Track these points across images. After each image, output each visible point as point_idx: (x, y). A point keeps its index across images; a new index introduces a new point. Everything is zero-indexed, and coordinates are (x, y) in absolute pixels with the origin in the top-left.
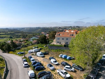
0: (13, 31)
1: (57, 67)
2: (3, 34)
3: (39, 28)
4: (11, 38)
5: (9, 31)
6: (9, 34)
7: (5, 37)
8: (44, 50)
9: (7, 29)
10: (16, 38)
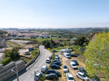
0: (63, 31)
1: (73, 71)
2: (55, 34)
3: (90, 29)
4: (60, 37)
5: (60, 31)
6: (59, 34)
7: (55, 36)
8: (76, 52)
9: (59, 29)
10: (64, 38)
